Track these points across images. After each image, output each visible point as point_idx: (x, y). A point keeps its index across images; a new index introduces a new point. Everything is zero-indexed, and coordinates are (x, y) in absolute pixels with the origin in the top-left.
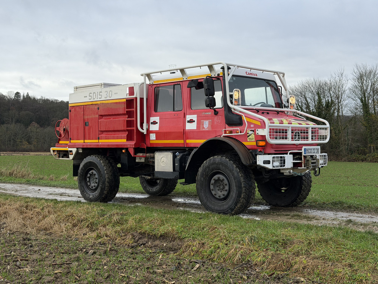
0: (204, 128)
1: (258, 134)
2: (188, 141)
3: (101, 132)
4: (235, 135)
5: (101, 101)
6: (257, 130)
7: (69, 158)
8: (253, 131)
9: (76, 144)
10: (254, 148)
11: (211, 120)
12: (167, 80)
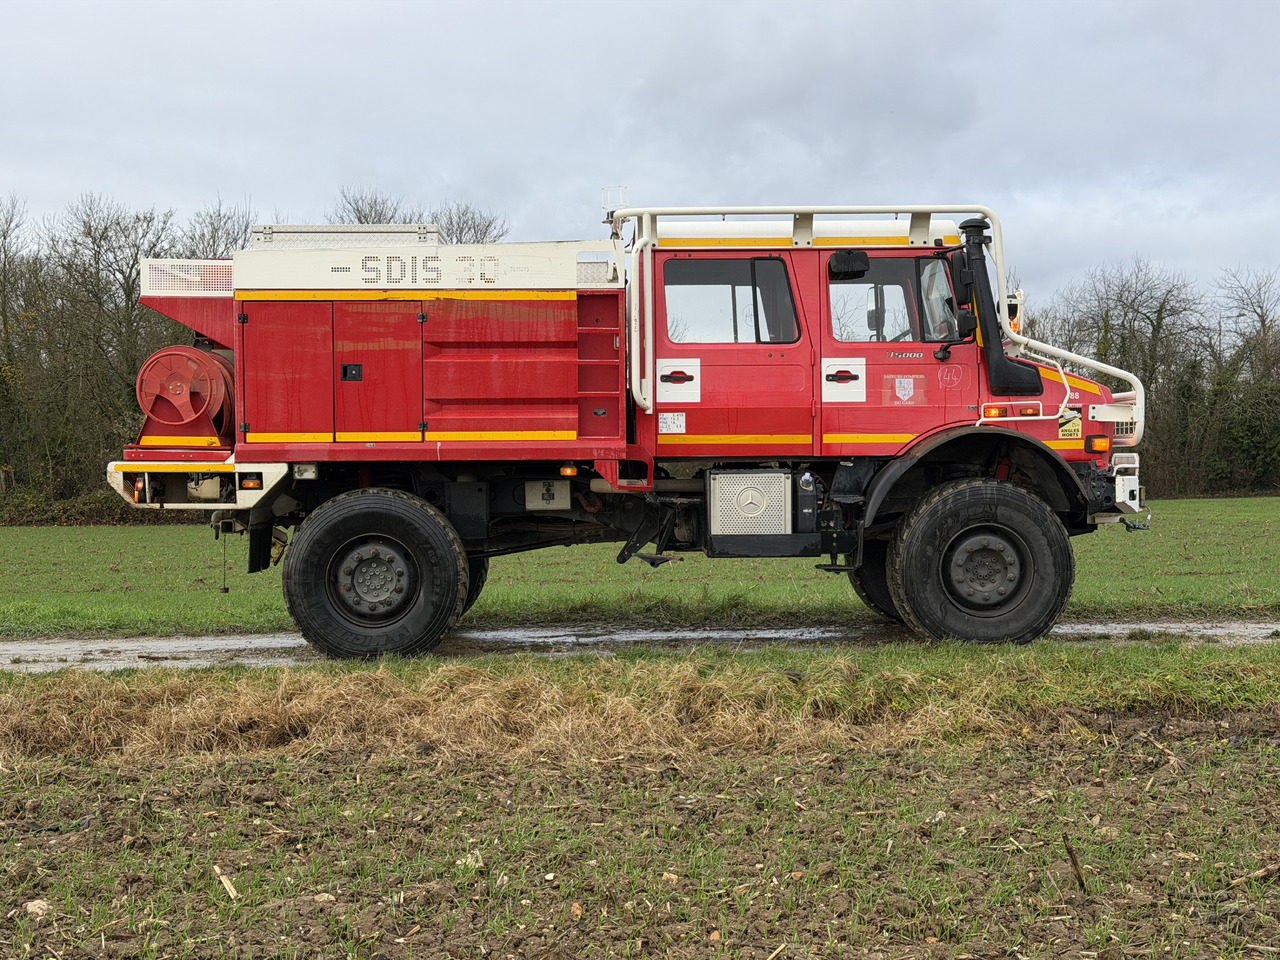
0: (899, 399)
1: (1093, 417)
2: (828, 438)
3: (434, 406)
4: (1016, 421)
5: (440, 292)
6: (1094, 408)
7: (235, 502)
8: (1079, 410)
9: (287, 447)
10: (1076, 457)
11: (922, 376)
12: (719, 241)
